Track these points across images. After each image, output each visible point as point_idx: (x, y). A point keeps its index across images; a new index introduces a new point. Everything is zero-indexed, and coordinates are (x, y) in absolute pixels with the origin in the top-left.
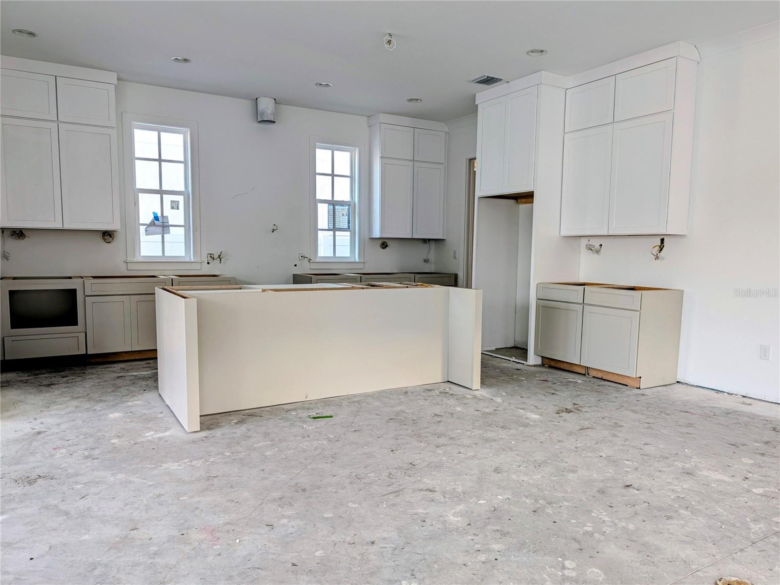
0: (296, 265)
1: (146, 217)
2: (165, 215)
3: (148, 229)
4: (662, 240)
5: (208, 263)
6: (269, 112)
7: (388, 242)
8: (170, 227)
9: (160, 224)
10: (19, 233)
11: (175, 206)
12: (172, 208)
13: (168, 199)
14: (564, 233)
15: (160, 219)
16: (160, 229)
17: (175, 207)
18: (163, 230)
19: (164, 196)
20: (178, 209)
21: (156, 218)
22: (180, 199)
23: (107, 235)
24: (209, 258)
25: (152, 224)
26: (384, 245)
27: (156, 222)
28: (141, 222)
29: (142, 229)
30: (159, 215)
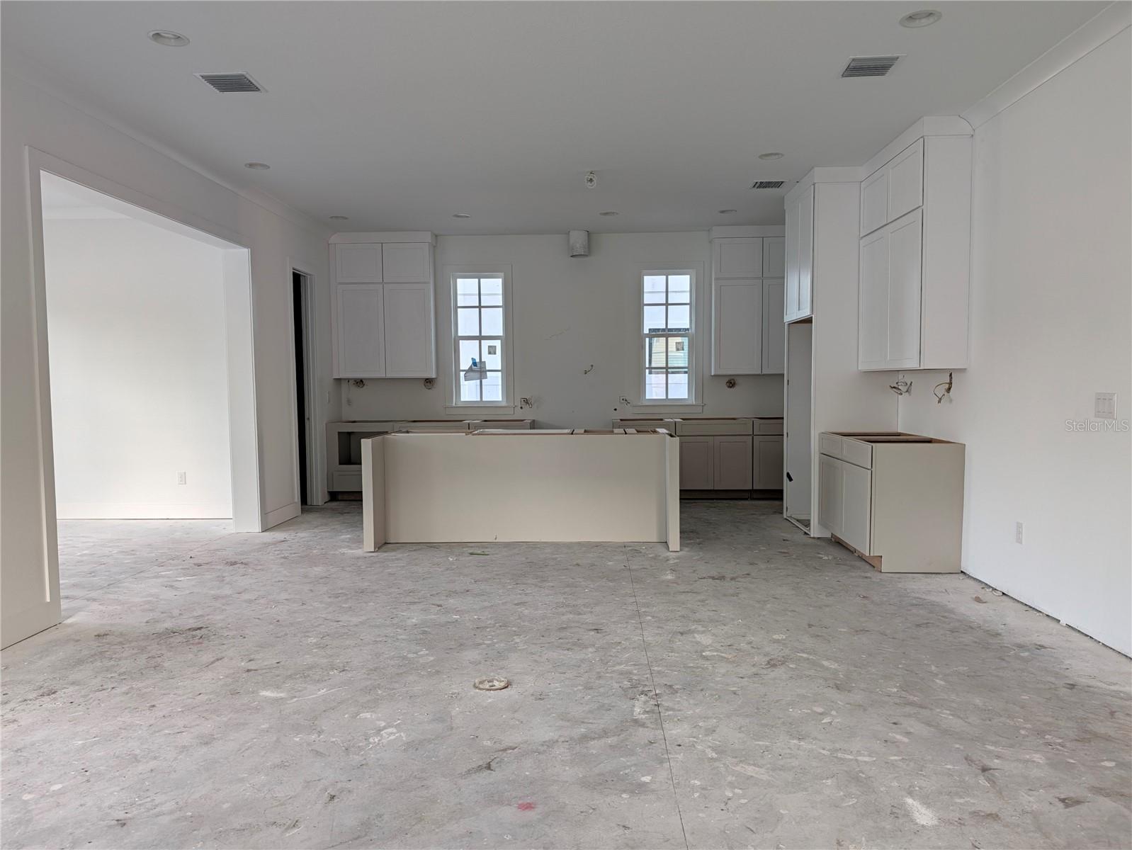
0: (615, 410)
1: (465, 364)
2: (483, 360)
3: (467, 374)
4: (951, 375)
5: (521, 408)
6: (578, 245)
7: (738, 380)
8: (488, 373)
9: (478, 370)
10: (360, 382)
11: (492, 350)
12: (490, 353)
13: (485, 344)
14: (862, 367)
15: (478, 365)
16: (477, 375)
17: (492, 352)
18: (481, 376)
19: (482, 341)
20: (495, 354)
21: (475, 364)
22: (498, 343)
23: (429, 382)
24: (523, 403)
25: (470, 370)
26: (731, 384)
27: (474, 367)
28: (461, 369)
29: (462, 374)
30: (478, 360)
